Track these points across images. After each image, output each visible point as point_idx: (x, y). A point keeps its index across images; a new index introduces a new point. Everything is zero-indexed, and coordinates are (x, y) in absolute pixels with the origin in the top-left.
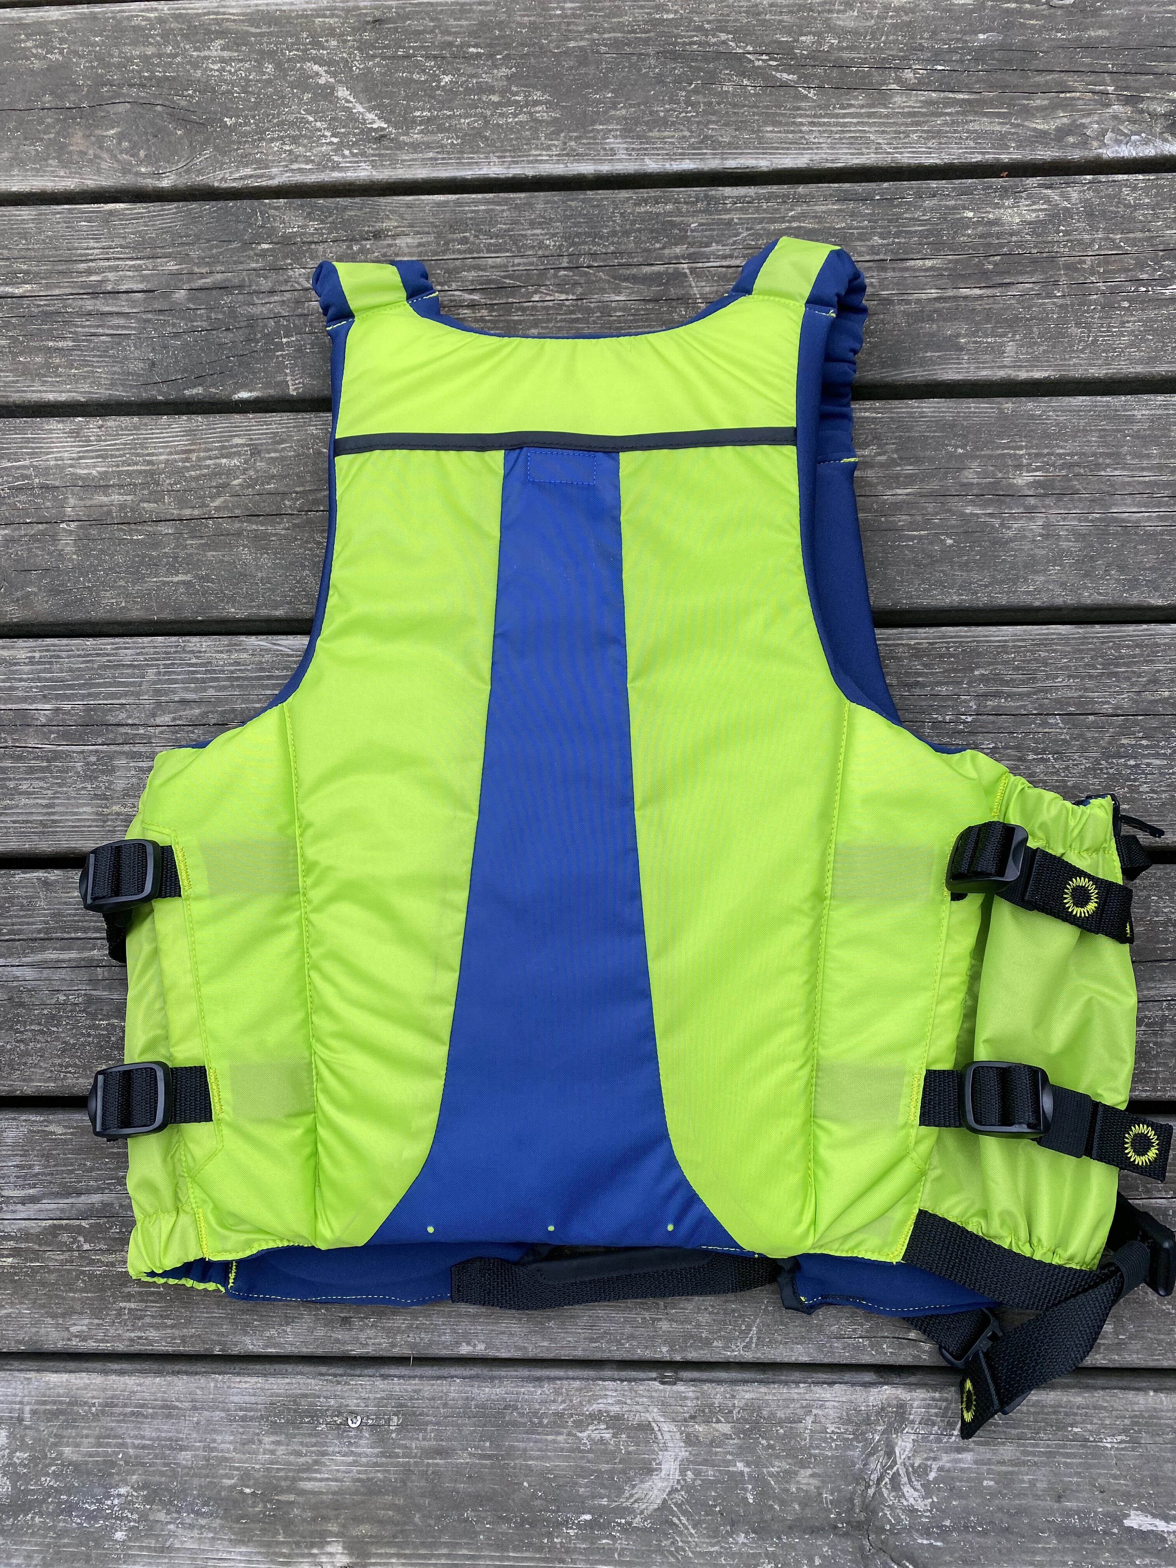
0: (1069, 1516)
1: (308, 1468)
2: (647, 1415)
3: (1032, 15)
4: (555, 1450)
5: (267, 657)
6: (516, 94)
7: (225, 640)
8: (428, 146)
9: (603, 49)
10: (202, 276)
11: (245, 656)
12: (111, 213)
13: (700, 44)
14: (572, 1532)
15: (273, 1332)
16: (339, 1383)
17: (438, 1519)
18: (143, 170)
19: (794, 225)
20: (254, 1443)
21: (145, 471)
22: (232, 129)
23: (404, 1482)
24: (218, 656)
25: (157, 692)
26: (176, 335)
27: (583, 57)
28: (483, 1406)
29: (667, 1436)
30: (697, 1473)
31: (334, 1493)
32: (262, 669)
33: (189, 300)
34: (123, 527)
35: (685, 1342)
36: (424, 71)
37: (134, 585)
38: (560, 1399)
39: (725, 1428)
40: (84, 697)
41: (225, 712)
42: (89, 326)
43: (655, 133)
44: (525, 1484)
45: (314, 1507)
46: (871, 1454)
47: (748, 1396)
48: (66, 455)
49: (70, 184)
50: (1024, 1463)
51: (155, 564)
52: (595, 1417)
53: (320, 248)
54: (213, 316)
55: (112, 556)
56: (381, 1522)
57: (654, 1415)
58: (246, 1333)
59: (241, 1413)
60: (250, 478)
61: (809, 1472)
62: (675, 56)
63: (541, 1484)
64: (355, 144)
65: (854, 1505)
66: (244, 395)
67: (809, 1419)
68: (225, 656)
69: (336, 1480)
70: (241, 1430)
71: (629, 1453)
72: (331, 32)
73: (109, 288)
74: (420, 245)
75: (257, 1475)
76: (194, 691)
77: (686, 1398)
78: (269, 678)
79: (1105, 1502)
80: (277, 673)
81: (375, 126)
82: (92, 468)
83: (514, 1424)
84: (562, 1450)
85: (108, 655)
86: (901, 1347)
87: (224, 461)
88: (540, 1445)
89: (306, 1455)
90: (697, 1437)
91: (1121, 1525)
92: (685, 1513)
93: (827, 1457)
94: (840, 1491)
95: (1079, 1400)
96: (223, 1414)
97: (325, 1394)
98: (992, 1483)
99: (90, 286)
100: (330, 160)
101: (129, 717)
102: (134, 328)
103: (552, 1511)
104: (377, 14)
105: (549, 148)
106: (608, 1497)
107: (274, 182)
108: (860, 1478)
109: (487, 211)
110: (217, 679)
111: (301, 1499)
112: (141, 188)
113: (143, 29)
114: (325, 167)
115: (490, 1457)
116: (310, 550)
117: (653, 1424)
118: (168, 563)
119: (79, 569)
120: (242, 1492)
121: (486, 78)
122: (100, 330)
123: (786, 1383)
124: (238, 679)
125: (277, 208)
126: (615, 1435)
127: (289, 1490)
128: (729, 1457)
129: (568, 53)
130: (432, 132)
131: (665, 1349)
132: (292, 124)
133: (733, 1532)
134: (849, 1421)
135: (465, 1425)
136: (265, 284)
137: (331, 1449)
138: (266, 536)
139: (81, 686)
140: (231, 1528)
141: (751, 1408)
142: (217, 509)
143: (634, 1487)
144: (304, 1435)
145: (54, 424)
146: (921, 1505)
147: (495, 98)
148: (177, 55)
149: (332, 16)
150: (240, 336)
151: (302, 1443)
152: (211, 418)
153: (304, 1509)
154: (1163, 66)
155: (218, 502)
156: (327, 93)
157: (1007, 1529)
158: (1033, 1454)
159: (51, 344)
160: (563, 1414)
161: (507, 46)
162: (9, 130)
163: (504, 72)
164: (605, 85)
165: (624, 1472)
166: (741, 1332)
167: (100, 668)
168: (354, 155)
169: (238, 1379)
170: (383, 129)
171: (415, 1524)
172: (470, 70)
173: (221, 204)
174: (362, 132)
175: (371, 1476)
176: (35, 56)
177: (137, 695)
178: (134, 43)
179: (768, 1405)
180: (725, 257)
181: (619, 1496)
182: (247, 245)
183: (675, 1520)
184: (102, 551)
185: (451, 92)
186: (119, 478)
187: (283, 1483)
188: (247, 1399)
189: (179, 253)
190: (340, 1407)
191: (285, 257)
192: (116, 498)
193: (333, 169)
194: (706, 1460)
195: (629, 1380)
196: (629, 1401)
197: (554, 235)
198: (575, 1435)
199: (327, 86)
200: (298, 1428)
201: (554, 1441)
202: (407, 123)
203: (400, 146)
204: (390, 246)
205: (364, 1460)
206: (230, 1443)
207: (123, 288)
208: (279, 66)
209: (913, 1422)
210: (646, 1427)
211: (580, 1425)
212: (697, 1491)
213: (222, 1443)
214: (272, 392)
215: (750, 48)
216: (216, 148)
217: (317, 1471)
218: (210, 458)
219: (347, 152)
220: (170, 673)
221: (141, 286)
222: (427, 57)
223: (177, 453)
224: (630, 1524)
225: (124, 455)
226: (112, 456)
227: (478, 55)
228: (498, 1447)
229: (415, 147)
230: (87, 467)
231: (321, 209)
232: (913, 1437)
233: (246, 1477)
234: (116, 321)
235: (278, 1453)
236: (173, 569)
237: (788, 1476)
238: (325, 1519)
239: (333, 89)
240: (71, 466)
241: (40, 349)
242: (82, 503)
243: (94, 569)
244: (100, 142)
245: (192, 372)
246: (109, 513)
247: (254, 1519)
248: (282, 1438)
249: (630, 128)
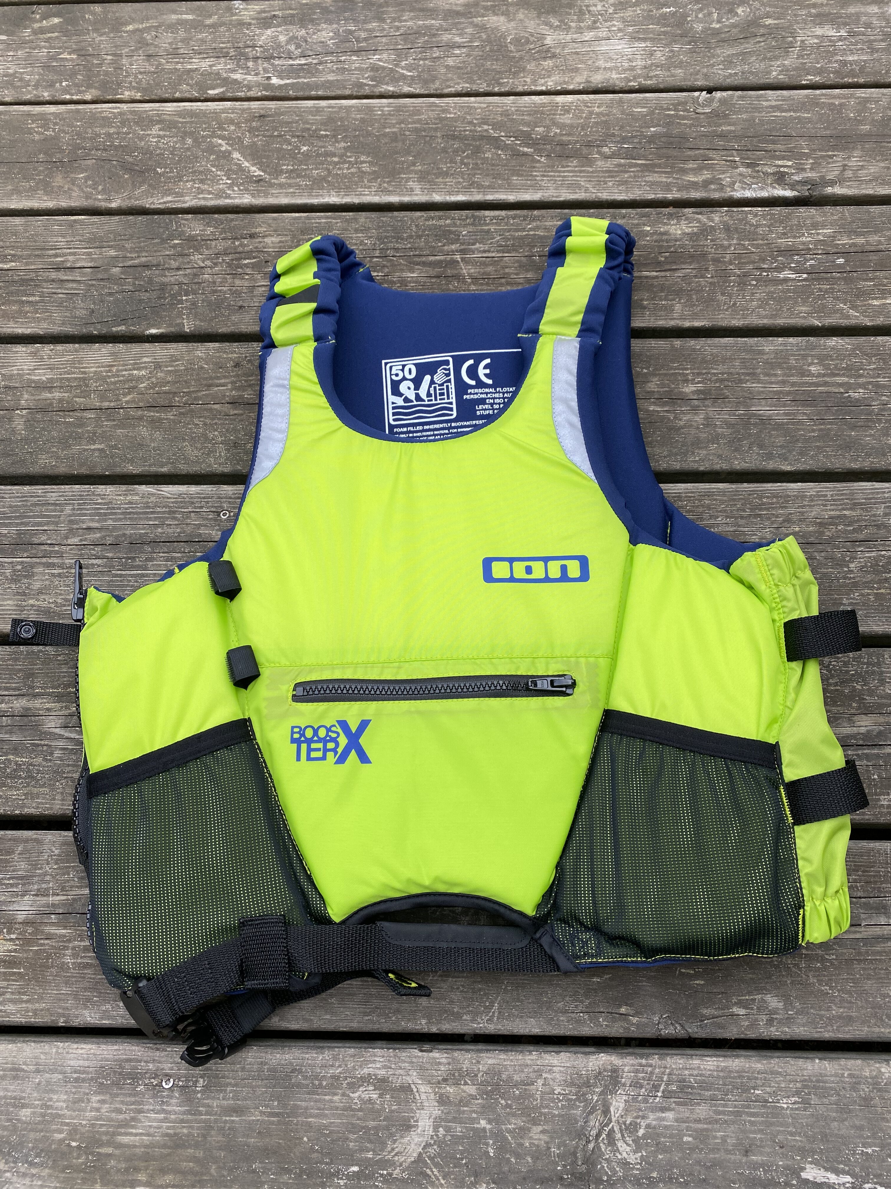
0: (755, 1169)
1: (125, 1124)
2: (408, 1078)
3: (684, 118)
4: (331, 1109)
5: (153, 499)
6: (350, 157)
7: (124, 487)
8: (290, 186)
9: (407, 133)
10: (132, 259)
11: (137, 498)
12: (75, 221)
13: (470, 131)
14: (342, 1182)
15: (108, 1006)
16: (158, 1049)
17: (231, 1170)
18: (100, 197)
19: (532, 233)
20: (83, 1102)
21: (79, 378)
22: (161, 175)
23: (204, 1136)
24: (117, 498)
25: (71, 522)
26: (111, 294)
27: (394, 138)
28: (273, 1070)
29: (424, 1097)
30: (448, 1130)
31: (146, 1147)
32: (149, 507)
33: (122, 273)
34: (60, 413)
35: (440, 1016)
36: (290, 144)
37: (63, 451)
38: (337, 1064)
39: (471, 1090)
40: (17, 525)
41: (118, 536)
42: (52, 288)
43: (440, 180)
44: (305, 1139)
45: (129, 1159)
46: (591, 1113)
47: (490, 1061)
48: (26, 367)
49: (50, 204)
50: (717, 1121)
51: (79, 438)
52: (365, 1080)
53: (214, 243)
54: (137, 283)
55: (49, 432)
56: (183, 1173)
57: (413, 1078)
58: (86, 1007)
59: (75, 1076)
60: (152, 383)
61: (540, 1128)
62: (454, 137)
63: (318, 1139)
64: (241, 184)
65: (576, 1158)
66: (153, 331)
67: (540, 1082)
68: (122, 498)
69: (148, 1135)
70: (74, 1090)
71: (392, 1111)
72: (232, 122)
73: (69, 265)
74: (280, 242)
75: (83, 1130)
76: (98, 521)
77: (440, 1063)
78: (152, 513)
79: (784, 1156)
80: (159, 509)
81: (256, 174)
82: (43, 376)
83: (299, 1085)
84: (337, 1108)
85: (38, 497)
86: (614, 1020)
87: (135, 372)
88: (319, 1105)
89: (125, 1113)
90: (448, 1097)
91: (799, 1177)
92: (436, 1165)
93: (554, 1116)
94: (565, 1146)
95: (759, 1066)
96: (60, 1076)
97: (145, 1059)
98: (690, 1139)
99: (56, 264)
100: (224, 193)
101: (47, 539)
102: (82, 290)
103: (327, 1164)
104: (262, 112)
105: (370, 187)
106: (374, 1151)
107: (186, 205)
108: (581, 1134)
109: (326, 223)
110: (115, 514)
111: (117, 1152)
112: (97, 207)
113: (109, 118)
114: (221, 197)
115: (277, 1115)
116: (190, 429)
117: (413, 1086)
118: (89, 437)
119: (26, 440)
120: (69, 1145)
121: (330, 148)
122: (59, 291)
123: (521, 1052)
124: (130, 513)
125: (186, 220)
126: (381, 1096)
127: (109, 1144)
128: (474, 1115)
129: (385, 135)
130: (293, 178)
131: (424, 1022)
132: (201, 172)
133: (476, 1183)
134: (572, 1084)
135: (258, 1087)
136: (174, 264)
137: (147, 1107)
138: (160, 420)
139: (16, 518)
140: (57, 1177)
141: (494, 1072)
142: (127, 402)
143: (395, 1141)
144: (125, 1095)
145: (20, 348)
146: (633, 1159)
147: (336, 159)
148: (129, 133)
149: (233, 113)
150: (155, 295)
151: (122, 1102)
152: (129, 345)
153: (119, 1161)
154: (771, 147)
155: (128, 398)
156: (227, 155)
157: (704, 1180)
158: (723, 1113)
159: (24, 298)
160: (339, 1077)
161: (346, 130)
162: (14, 173)
163: (343, 144)
164: (408, 153)
165: (387, 1128)
166: (486, 1007)
167: (32, 505)
168: (240, 190)
169: (75, 1046)
170: (260, 176)
171: (211, 1175)
172: (320, 144)
173: (149, 217)
174: (247, 177)
175: (178, 1131)
176: (36, 132)
177: (56, 524)
178: (103, 126)
179: (506, 1070)
180: (485, 251)
181: (382, 1150)
182: (163, 241)
183: (428, 1172)
184: (43, 429)
185: (306, 155)
186: (61, 382)
187: (104, 1138)
188: (81, 1063)
189: (118, 245)
190: (157, 1070)
191: (190, 248)
192: (57, 395)
193: (226, 198)
194: (454, 1118)
195: (395, 1049)
196: (393, 1066)
197: (371, 237)
198: (349, 1096)
199: (226, 151)
200: (121, 1089)
201: (331, 1101)
202: (278, 172)
203: (272, 185)
204: (260, 242)
205: (172, 1116)
206: (64, 1101)
207: (78, 265)
208: (195, 140)
209: (624, 1085)
210: (406, 1089)
211: (353, 1087)
212: (447, 1145)
213: (57, 1101)
214: (172, 329)
215: (503, 134)
216: (149, 185)
217: (133, 1127)
218: (126, 370)
219: (236, 189)
220: (81, 509)
221: (90, 265)
222: (293, 136)
223: (103, 367)
224: (391, 1175)
225: (66, 368)
226: (57, 368)
227: (326, 136)
228: (285, 1106)
229: (281, 186)
230: (40, 375)
231: (216, 220)
232: (624, 1098)
233: (73, 1132)
234: (70, 285)
235: (103, 1111)
236: (92, 440)
237: (523, 1131)
238: (137, 1170)
239: (230, 153)
240: (29, 374)
241: (16, 302)
242: (33, 398)
243: (35, 440)
244: (73, 182)
245: (119, 317)
246: (51, 404)
247: (77, 1169)
248: (107, 1097)
249: (423, 177)
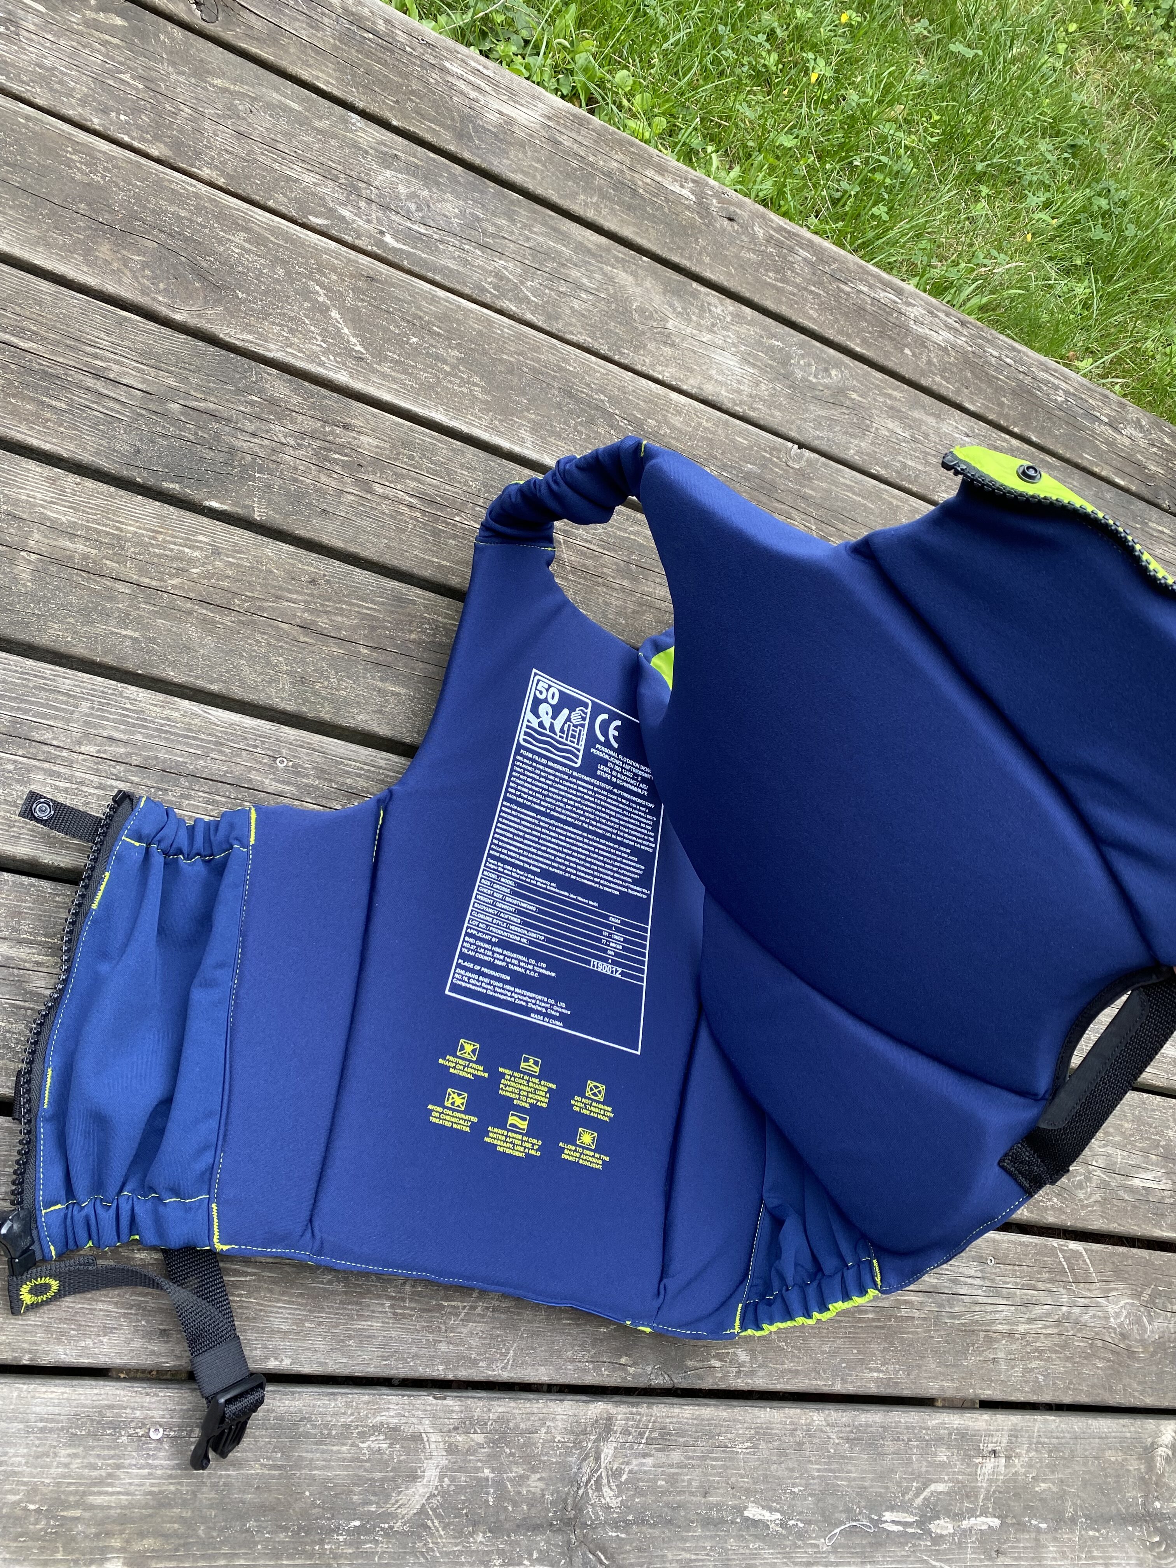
0: (711, 1509)
1: (100, 1482)
2: (420, 1427)
4: (338, 1460)
5: (197, 721)
6: (462, 372)
7: (161, 697)
8: (394, 380)
9: (525, 369)
10: (196, 399)
11: (177, 714)
12: (125, 319)
13: (587, 395)
14: (341, 1538)
15: (89, 1342)
16: (148, 1394)
17: (221, 1531)
18: (160, 299)
19: (632, 537)
20: (48, 1456)
21: (113, 534)
22: (243, 302)
23: (194, 1493)
24: (152, 708)
25: (86, 723)
26: (164, 436)
27: (511, 369)
28: (281, 1418)
29: (433, 1446)
30: (453, 1479)
31: (123, 1507)
32: (191, 730)
33: (182, 413)
34: (83, 574)
35: (458, 1362)
36: (398, 327)
37: (83, 625)
38: (349, 1412)
39: (479, 1438)
40: (12, 709)
41: (149, 757)
42: (86, 399)
43: (551, 440)
44: (307, 1493)
45: (100, 1523)
46: (584, 1460)
47: (501, 1410)
48: (39, 495)
49: (92, 281)
50: (686, 1466)
51: (106, 615)
52: (377, 1429)
53: (300, 417)
54: (200, 433)
55: (66, 595)
56: (165, 1536)
57: (426, 1426)
58: (59, 1342)
59: (41, 1425)
60: (208, 571)
61: (538, 1476)
62: (571, 396)
63: (320, 1493)
64: (339, 354)
65: (566, 1504)
66: (215, 504)
67: (543, 1430)
68: (158, 710)
69: (127, 1494)
70: (37, 1442)
71: (400, 1462)
72: (334, 270)
73: (111, 376)
74: (377, 447)
75: (45, 1490)
76: (124, 732)
77: (453, 1411)
78: (194, 738)
79: (734, 1496)
80: (203, 736)
81: (356, 348)
82: (63, 515)
83: (307, 1435)
84: (344, 1459)
85: (45, 678)
86: (614, 1370)
87: (187, 550)
88: (325, 1455)
89: (101, 1468)
90: (456, 1446)
91: (742, 1515)
92: (438, 1516)
93: (552, 1463)
94: (558, 1492)
95: (724, 1414)
96: (21, 1426)
97: (132, 1405)
98: (663, 1483)
99: (94, 368)
100: (317, 357)
101: (55, 739)
102: (127, 416)
103: (328, 1519)
104: (371, 273)
105: (480, 418)
106: (377, 1504)
107: (271, 355)
108: (574, 1481)
109: (432, 444)
110: (147, 728)
111: (87, 1515)
112: (155, 311)
113: (181, 195)
114: (313, 361)
115: (279, 1467)
116: (250, 645)
117: (424, 1435)
118: (119, 617)
119: (33, 597)
120: (25, 1509)
121: (441, 351)
122: (95, 406)
123: (529, 1400)
124: (166, 732)
125: (269, 374)
126: (391, 1445)
127: (76, 1505)
128: (479, 1464)
129: (501, 360)
130: (398, 371)
131: (441, 1368)
132: (292, 319)
133: (474, 1532)
134: (572, 1432)
135: (262, 1436)
136: (250, 427)
137: (127, 1462)
138: (213, 622)
139: (11, 699)
140: (7, 1547)
141: (502, 1420)
142: (174, 587)
143: (400, 1493)
144: (103, 1447)
145: (32, 465)
146: (614, 1503)
147: (447, 368)
148: (205, 227)
149: (337, 259)
150: (221, 457)
151: (98, 1456)
152: (182, 512)
153: (89, 1526)
155: (175, 581)
156: (324, 310)
157: (670, 1521)
158: (692, 1458)
159: (45, 399)
160: (350, 1426)
161: (461, 338)
162: (41, 214)
163: (455, 353)
164: (524, 394)
165: (393, 1480)
166: (502, 1354)
167: (35, 687)
168: (337, 362)
169: (44, 1389)
170: (361, 353)
171: (198, 1537)
172: (432, 341)
173: (223, 352)
174: (346, 348)
175: (165, 1488)
176: (79, 169)
177: (68, 721)
178: (171, 202)
179: (515, 1418)
181: (386, 1503)
182: (238, 391)
183: (429, 1523)
184: (57, 588)
185: (416, 349)
186: (87, 532)
187: (72, 1499)
188: (50, 1409)
189: (181, 374)
190: (145, 1418)
191: (271, 413)
192: (80, 547)
193: (319, 365)
194: (461, 1467)
195: (409, 1396)
196: (407, 1414)
197: (476, 480)
198: (357, 1446)
199: (323, 304)
200: (99, 1440)
201: (339, 1452)
202: (381, 358)
203: (374, 371)
204: (355, 438)
205: (159, 1472)
206: (23, 1456)
207: (125, 381)
208: (288, 273)
209: (616, 1432)
210: (417, 1438)
211: (363, 1436)
212: (450, 1495)
213: (14, 1456)
214: (239, 511)
215: (617, 412)
216: (226, 309)
217: (111, 1485)
218: (175, 544)
219: (332, 358)
220: (103, 711)
221: (140, 386)
222: (403, 319)
223: (145, 529)
224: (391, 1528)
225: (96, 514)
226: (84, 511)
227: (439, 334)
228: (289, 1458)
229: (384, 376)
230: (57, 512)
231: (305, 389)
232: (615, 1445)
233: (33, 1491)
234: (111, 404)
235: (74, 1466)
236: (123, 622)
237: (523, 1478)
238: (109, 1534)
239: (328, 309)
240: (42, 506)
241: (33, 399)
242: (46, 541)
243: (46, 600)
244: (125, 261)
245: (172, 470)
246: (71, 558)
247: (35, 1537)
248: (80, 1450)
249: (535, 429)
